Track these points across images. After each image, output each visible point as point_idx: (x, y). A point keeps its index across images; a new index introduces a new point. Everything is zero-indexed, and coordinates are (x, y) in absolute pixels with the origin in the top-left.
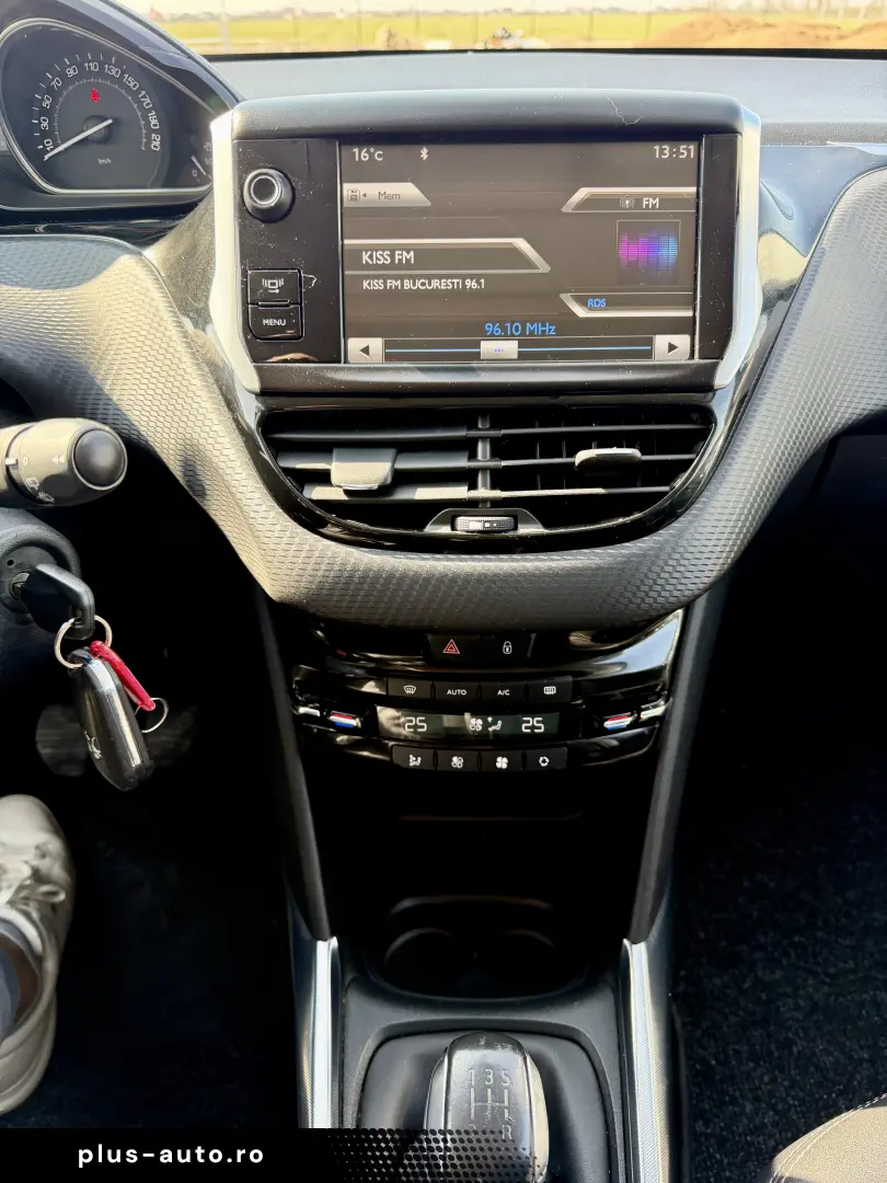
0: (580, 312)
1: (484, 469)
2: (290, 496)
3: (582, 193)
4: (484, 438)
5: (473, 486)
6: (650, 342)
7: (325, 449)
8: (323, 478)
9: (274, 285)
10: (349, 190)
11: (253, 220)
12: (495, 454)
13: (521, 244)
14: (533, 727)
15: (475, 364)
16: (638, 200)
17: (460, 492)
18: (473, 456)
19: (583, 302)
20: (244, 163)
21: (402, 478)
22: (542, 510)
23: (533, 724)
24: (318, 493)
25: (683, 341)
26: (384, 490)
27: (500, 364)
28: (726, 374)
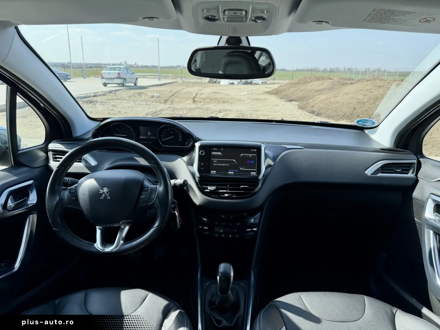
0: (241, 169)
1: (228, 188)
2: (202, 190)
3: (242, 155)
4: (228, 184)
5: (227, 190)
6: (250, 173)
7: (208, 185)
8: (207, 189)
9: (202, 164)
10: (212, 153)
11: (200, 157)
12: (230, 186)
13: (234, 160)
14: (235, 231)
15: (228, 175)
16: (249, 156)
17: (225, 191)
18: (227, 186)
19: (242, 168)
20: (200, 150)
21: (217, 189)
22: (236, 194)
23: (235, 230)
24: (206, 190)
25: (255, 173)
26: (215, 190)
27: (231, 174)
28: (261, 177)
